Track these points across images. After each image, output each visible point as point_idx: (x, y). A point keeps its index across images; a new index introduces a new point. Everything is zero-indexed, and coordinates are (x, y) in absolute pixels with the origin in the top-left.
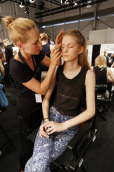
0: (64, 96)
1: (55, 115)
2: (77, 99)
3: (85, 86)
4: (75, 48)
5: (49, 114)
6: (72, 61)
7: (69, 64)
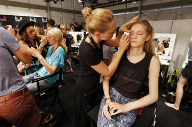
0: (126, 78)
1: (115, 96)
2: (140, 83)
3: (148, 72)
4: (144, 35)
5: (110, 94)
6: (138, 47)
7: (135, 49)
